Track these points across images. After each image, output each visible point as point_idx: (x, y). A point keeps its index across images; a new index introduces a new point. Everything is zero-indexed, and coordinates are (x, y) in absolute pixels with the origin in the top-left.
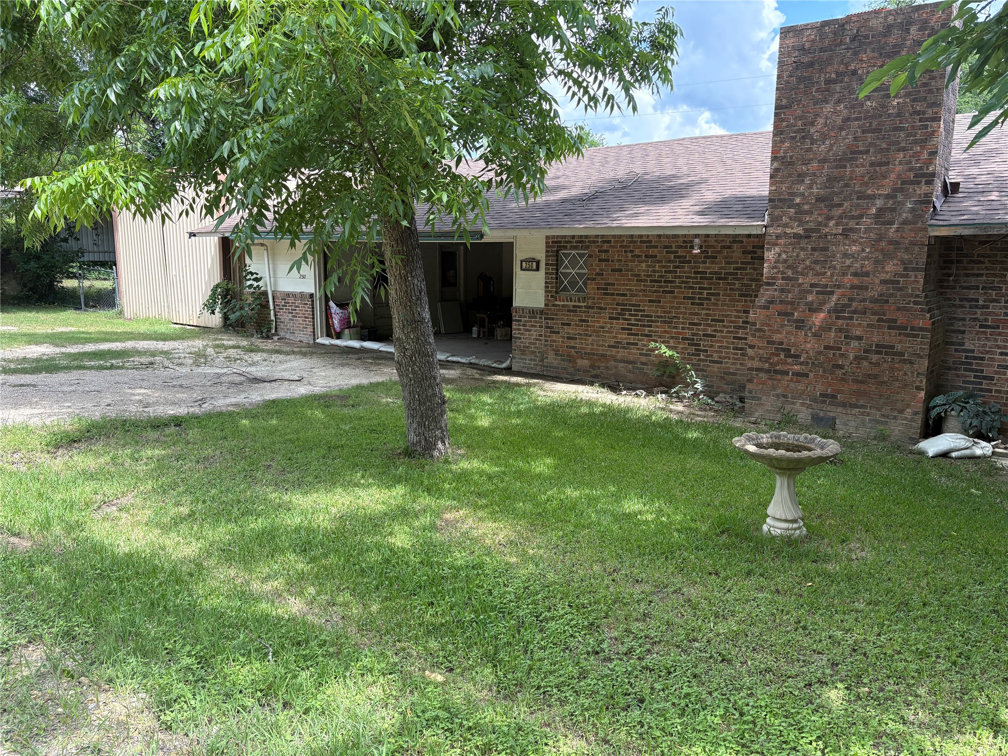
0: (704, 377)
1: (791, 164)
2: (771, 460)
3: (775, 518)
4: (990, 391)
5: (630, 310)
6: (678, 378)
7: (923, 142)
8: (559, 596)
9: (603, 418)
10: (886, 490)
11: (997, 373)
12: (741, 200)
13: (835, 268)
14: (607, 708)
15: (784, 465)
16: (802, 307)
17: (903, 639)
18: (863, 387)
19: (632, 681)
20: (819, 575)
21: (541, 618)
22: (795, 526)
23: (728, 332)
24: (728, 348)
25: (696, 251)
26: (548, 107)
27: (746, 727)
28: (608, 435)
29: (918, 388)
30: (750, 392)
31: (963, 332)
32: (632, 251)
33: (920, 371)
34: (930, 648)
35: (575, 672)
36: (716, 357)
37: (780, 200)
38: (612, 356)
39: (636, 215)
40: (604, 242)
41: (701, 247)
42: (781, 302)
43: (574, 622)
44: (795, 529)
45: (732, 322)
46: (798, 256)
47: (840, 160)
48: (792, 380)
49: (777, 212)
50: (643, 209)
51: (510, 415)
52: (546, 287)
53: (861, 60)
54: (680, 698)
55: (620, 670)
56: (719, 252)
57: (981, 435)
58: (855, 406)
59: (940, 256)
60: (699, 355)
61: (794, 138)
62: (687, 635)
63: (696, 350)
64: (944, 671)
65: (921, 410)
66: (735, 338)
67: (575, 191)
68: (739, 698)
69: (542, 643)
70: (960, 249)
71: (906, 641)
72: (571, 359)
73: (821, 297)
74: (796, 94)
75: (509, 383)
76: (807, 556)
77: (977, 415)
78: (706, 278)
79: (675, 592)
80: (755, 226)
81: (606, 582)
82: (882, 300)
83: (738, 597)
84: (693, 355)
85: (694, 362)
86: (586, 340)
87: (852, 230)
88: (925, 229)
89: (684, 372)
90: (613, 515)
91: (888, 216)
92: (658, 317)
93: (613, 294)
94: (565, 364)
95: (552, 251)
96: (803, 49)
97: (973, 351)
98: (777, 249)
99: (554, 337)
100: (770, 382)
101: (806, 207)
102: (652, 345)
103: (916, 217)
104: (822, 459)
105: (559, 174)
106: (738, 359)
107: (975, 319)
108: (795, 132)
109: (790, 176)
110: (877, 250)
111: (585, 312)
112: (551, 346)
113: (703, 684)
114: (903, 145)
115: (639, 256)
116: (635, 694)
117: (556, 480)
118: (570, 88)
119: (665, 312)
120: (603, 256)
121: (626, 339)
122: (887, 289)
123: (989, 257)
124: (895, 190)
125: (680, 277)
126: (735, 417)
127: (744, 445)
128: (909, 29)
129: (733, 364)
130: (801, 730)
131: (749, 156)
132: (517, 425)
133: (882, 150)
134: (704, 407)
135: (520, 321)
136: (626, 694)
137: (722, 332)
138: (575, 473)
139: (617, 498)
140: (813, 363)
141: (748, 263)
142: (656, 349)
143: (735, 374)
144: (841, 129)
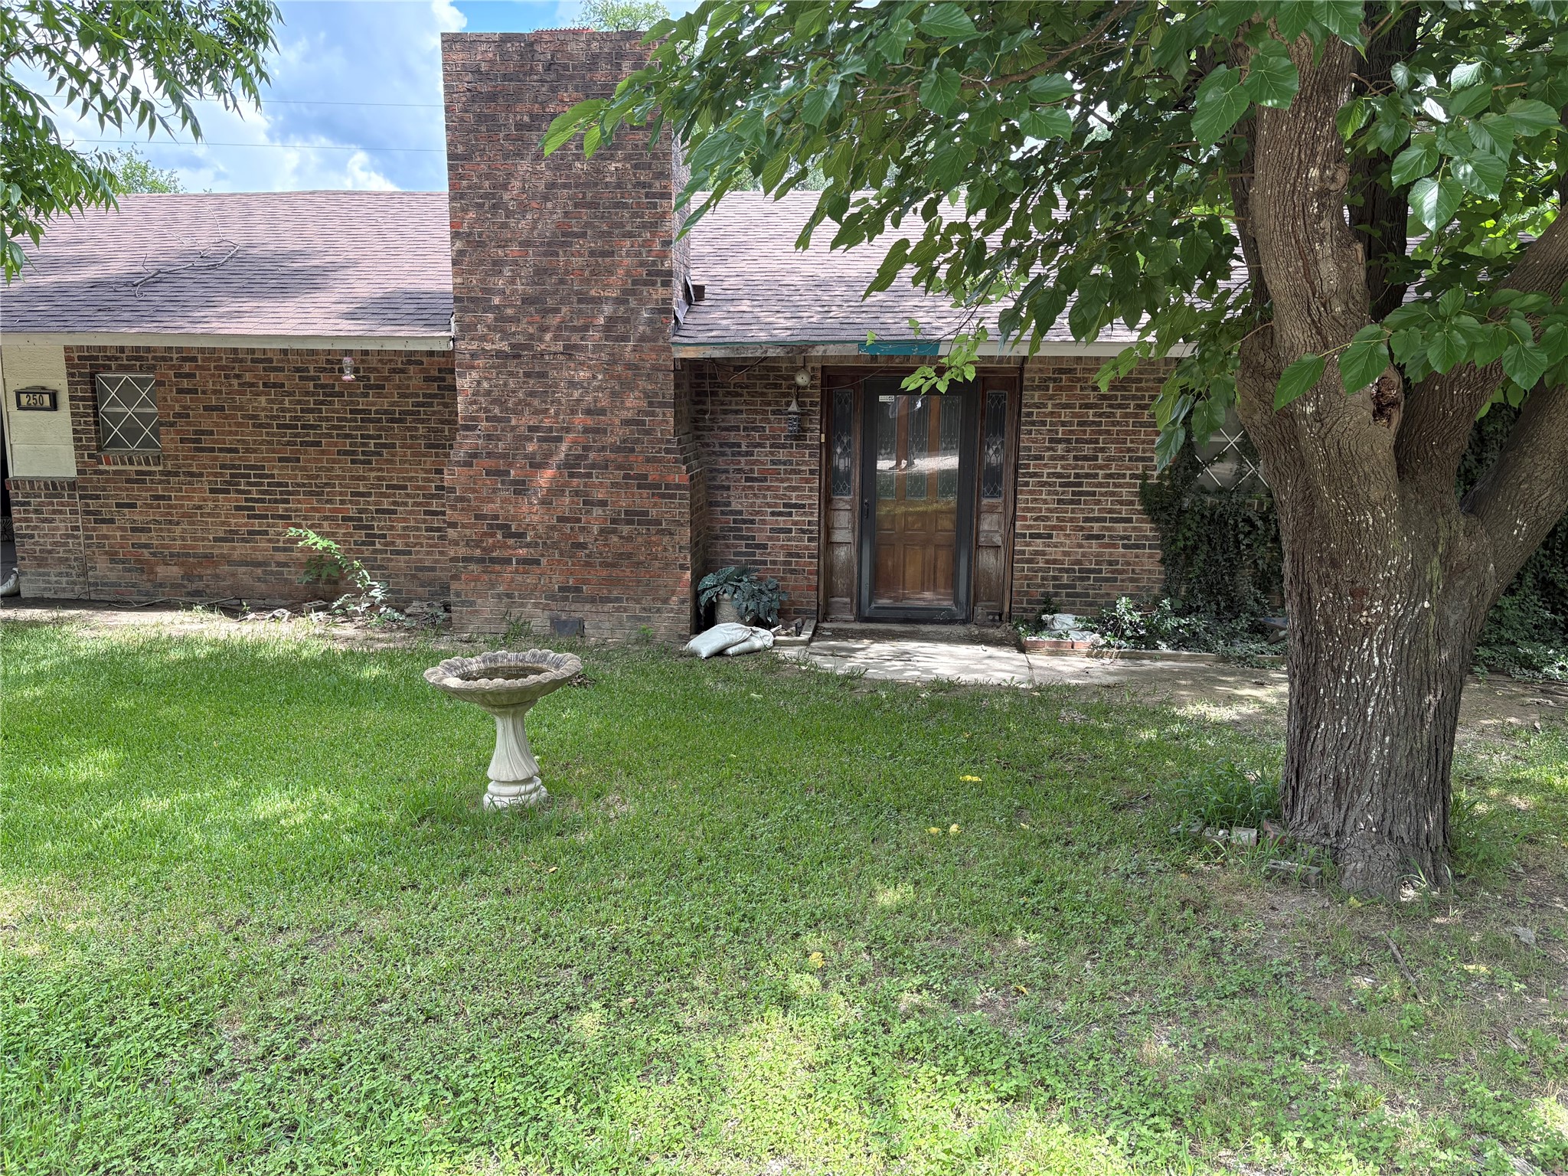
0: (385, 579)
1: (481, 244)
2: (484, 695)
3: (498, 782)
4: (765, 563)
5: (248, 476)
6: (342, 584)
7: (653, 226)
8: (131, 991)
9: (212, 665)
10: (652, 713)
11: (770, 539)
12: (412, 297)
13: (560, 403)
14: (231, 1160)
15: (504, 700)
16: (521, 462)
17: (675, 916)
18: (615, 572)
19: (275, 1100)
20: (566, 853)
21: (96, 1041)
22: (530, 787)
23: (415, 504)
24: (418, 529)
25: (349, 377)
26: (30, 113)
27: (465, 1110)
28: (223, 693)
29: (683, 567)
30: (458, 595)
31: (728, 488)
32: (238, 376)
33: (683, 543)
34: (707, 919)
35: (167, 1116)
36: (400, 545)
37: (471, 300)
38: (222, 556)
39: (239, 314)
40: (184, 359)
41: (356, 371)
42: (489, 455)
43: (163, 1030)
44: (530, 793)
45: (418, 488)
46: (505, 385)
47: (549, 244)
48: (517, 571)
49: (468, 318)
50: (249, 305)
51: (18, 682)
52: (77, 440)
53: (562, 101)
54: (358, 1101)
55: (250, 1088)
56: (386, 379)
57: (760, 622)
58: (608, 600)
59: (691, 386)
60: (373, 544)
61: (481, 206)
62: (369, 996)
63: (367, 535)
64: (724, 946)
65: (689, 596)
66: (426, 513)
67: (117, 268)
68: (451, 1072)
69: (100, 1084)
70: (713, 377)
71: (678, 917)
72: (144, 568)
73: (545, 445)
74: (476, 139)
75: (15, 621)
76: (548, 828)
77: (753, 596)
78: (370, 421)
79: (347, 931)
80: (437, 338)
81: (223, 945)
82: (626, 448)
83: (448, 915)
84: (363, 543)
85: (366, 554)
86: (169, 531)
87: (575, 347)
88: (668, 349)
89: (351, 572)
90: (234, 828)
91: (621, 328)
92: (298, 485)
93: (212, 450)
94: (134, 577)
95: (81, 375)
96: (478, 71)
97: (740, 513)
98: (475, 375)
99: (104, 529)
100: (486, 577)
101: (510, 311)
102: (293, 532)
103: (656, 333)
104: (556, 684)
105: (84, 235)
106: (435, 546)
107: (739, 471)
108: (481, 197)
109: (481, 262)
110: (612, 377)
111: (161, 482)
112: (100, 546)
113: (397, 1066)
114: (628, 228)
115: (252, 385)
116: (281, 1119)
117: (122, 788)
118: (62, 81)
119: (309, 477)
120: (185, 384)
121: (245, 525)
122: (632, 432)
123: (747, 387)
124: (625, 292)
125: (328, 419)
126: (438, 635)
127: (441, 679)
128: (620, 65)
129: (428, 553)
130: (543, 1088)
131: (422, 228)
132: (36, 699)
133: (602, 235)
134: (389, 625)
135: (28, 504)
136: (264, 1126)
137: (405, 504)
138: (160, 768)
139: (242, 797)
140: (545, 543)
141: (434, 396)
142: (300, 538)
143: (433, 569)
144: (546, 198)
